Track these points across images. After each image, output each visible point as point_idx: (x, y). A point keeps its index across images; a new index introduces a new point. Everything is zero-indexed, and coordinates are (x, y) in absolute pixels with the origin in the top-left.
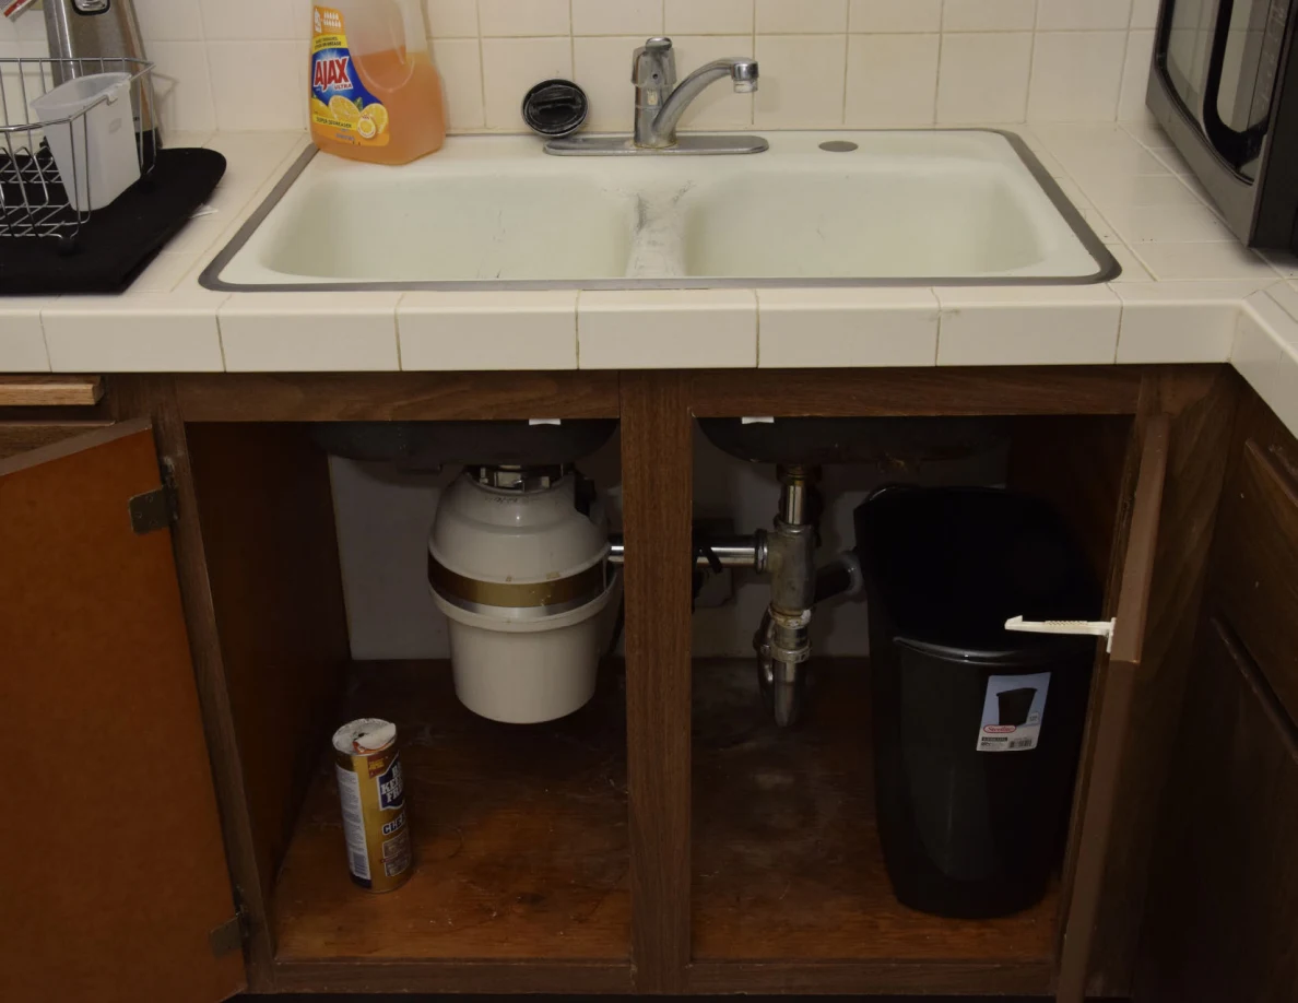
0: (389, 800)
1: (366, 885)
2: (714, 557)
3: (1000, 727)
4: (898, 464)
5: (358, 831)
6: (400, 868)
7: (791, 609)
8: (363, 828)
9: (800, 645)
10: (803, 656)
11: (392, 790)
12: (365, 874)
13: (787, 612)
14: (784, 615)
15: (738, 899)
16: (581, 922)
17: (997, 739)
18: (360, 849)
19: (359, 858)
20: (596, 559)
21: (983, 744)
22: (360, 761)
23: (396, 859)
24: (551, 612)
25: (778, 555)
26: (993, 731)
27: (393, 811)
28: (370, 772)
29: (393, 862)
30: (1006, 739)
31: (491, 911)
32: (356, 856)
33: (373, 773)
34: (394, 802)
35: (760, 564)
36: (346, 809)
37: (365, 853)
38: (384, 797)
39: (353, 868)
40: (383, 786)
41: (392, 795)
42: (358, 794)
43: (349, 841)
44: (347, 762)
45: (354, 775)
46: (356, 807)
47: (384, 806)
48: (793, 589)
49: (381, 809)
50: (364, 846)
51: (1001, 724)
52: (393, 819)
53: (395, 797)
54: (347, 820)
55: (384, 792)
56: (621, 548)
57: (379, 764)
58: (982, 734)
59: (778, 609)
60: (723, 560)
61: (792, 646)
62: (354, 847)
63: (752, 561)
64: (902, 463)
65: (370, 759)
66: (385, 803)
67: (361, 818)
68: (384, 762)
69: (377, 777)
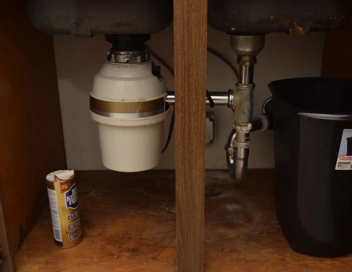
0: (70, 204)
1: (60, 244)
2: (211, 100)
3: (347, 157)
4: (299, 30)
5: (57, 219)
6: (75, 237)
7: (243, 123)
8: (58, 216)
9: (247, 140)
10: (248, 145)
11: (72, 200)
12: (60, 239)
13: (242, 124)
14: (240, 125)
15: (223, 250)
16: (154, 259)
17: (345, 163)
18: (58, 227)
19: (57, 231)
20: (161, 96)
21: (339, 166)
22: (57, 185)
23: (74, 232)
24: (141, 116)
25: (238, 98)
26: (344, 159)
27: (72, 209)
28: (62, 190)
29: (72, 233)
30: (349, 163)
31: (114, 255)
32: (56, 231)
33: (63, 191)
34: (73, 206)
35: (230, 103)
36: (52, 208)
37: (60, 229)
38: (68, 203)
39: (55, 237)
40: (67, 197)
41: (72, 202)
42: (56, 201)
43: (53, 224)
44: (51, 186)
45: (55, 192)
46: (56, 207)
47: (68, 207)
48: (245, 113)
49: (67, 208)
50: (59, 226)
51: (347, 155)
52: (73, 213)
53: (73, 203)
54: (52, 213)
55: (68, 200)
56: (173, 97)
57: (66, 187)
58: (339, 160)
59: (237, 124)
60: (215, 102)
61: (243, 141)
62: (55, 226)
63: (227, 102)
64: (301, 29)
65: (61, 184)
66: (68, 206)
67: (58, 212)
68: (68, 186)
69: (65, 193)
